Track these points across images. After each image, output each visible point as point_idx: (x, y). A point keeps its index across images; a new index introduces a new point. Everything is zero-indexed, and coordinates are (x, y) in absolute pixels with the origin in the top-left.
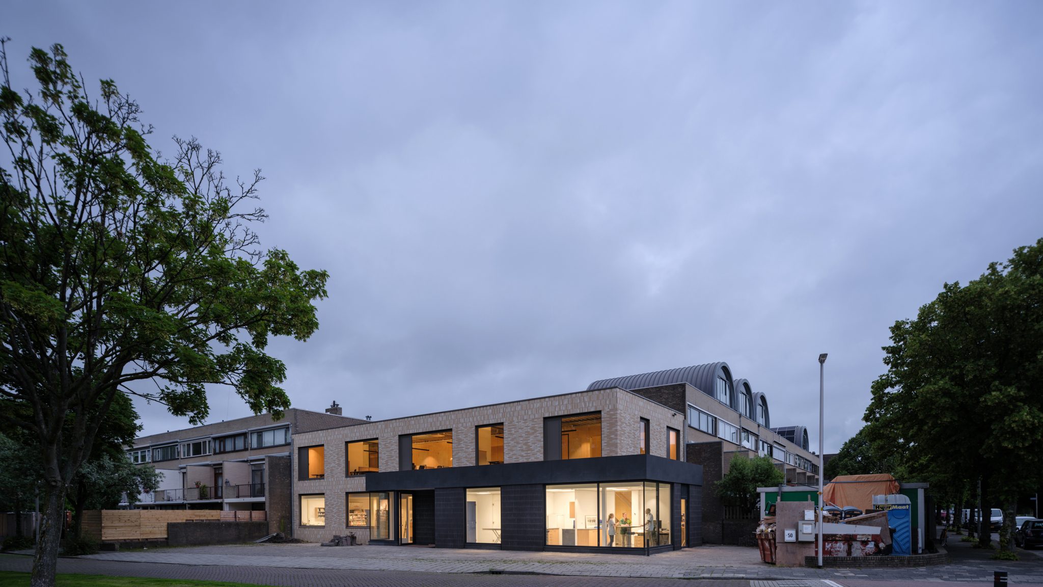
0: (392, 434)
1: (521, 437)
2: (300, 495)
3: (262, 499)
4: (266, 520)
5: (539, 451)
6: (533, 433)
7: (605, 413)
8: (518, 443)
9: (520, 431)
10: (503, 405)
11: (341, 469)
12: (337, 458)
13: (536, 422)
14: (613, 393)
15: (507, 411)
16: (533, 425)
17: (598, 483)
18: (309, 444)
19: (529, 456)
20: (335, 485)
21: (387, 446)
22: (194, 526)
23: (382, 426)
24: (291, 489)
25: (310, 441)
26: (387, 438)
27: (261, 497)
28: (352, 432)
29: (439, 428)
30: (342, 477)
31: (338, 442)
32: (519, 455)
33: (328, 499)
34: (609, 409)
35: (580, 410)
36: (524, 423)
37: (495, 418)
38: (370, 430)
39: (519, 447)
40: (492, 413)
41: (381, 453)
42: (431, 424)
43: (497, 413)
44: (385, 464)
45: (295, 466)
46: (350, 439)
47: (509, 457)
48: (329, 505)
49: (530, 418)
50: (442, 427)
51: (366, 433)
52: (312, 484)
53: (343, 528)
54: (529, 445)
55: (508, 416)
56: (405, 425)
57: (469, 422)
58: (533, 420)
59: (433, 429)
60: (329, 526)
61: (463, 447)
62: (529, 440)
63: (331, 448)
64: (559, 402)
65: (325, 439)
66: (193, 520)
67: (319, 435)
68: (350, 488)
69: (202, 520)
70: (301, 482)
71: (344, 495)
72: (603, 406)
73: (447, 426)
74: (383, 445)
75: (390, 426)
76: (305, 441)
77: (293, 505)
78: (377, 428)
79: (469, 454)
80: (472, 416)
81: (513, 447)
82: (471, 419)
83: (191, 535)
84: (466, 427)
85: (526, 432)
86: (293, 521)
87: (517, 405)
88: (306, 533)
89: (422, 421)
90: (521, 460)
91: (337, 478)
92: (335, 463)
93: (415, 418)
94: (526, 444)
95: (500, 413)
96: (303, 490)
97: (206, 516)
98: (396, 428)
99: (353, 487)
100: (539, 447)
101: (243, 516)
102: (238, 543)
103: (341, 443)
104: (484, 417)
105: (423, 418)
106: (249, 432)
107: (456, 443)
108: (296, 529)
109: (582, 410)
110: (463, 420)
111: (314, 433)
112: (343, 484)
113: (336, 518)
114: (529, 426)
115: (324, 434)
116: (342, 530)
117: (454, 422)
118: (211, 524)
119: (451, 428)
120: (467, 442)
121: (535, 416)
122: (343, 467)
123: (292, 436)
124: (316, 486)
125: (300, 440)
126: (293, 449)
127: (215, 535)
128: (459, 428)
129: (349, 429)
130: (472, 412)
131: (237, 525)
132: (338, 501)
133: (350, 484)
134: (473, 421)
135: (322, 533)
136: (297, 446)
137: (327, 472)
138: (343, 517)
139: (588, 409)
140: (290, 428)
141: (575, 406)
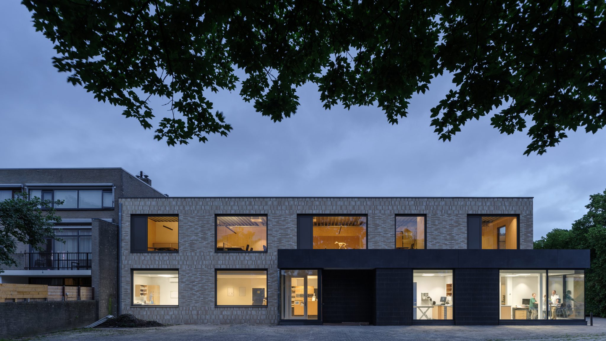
0: (287, 212)
1: (446, 228)
2: (133, 270)
3: (88, 272)
4: (94, 298)
5: (463, 241)
6: (457, 226)
7: (523, 217)
8: (442, 233)
9: (444, 223)
10: (426, 199)
11: (208, 244)
12: (202, 231)
13: (459, 217)
14: (529, 202)
15: (430, 205)
16: (456, 219)
17: (547, 269)
18: (152, 212)
19: (453, 245)
20: (198, 259)
21: (281, 223)
22: (17, 309)
23: (273, 202)
24: (118, 263)
25: (154, 208)
26: (280, 216)
27: (87, 269)
28: (226, 205)
29: (351, 212)
30: (209, 252)
31: (204, 213)
32: (443, 244)
33: (185, 276)
34: (526, 213)
35: (501, 212)
36: (447, 216)
37: (418, 209)
38: (255, 205)
39: (443, 237)
40: (414, 205)
41: (272, 230)
42: (341, 207)
43: (420, 205)
44: (277, 241)
45: (125, 236)
46: (223, 212)
47: (433, 245)
48: (187, 283)
49: (454, 213)
50: (355, 212)
51: (249, 208)
52: (157, 258)
53: (211, 308)
54: (453, 236)
55: (431, 209)
56: (307, 205)
57: (388, 209)
58: (457, 215)
59: (343, 212)
60: (186, 305)
61: (381, 232)
62: (453, 231)
63: (191, 220)
64: (482, 203)
65: (181, 208)
66: (14, 299)
67: (170, 203)
68: (223, 264)
69: (25, 299)
70: (135, 254)
71: (213, 271)
72: (521, 211)
73: (361, 211)
74: (275, 222)
75: (284, 204)
76: (143, 208)
77: (121, 281)
78: (266, 204)
79: (388, 239)
80: (392, 205)
81: (437, 236)
82: (390, 208)
83: (14, 322)
84: (384, 214)
85: (450, 224)
86: (121, 300)
87: (441, 201)
88: (145, 313)
89: (329, 203)
90: (444, 247)
91: (200, 253)
92: (198, 236)
93: (320, 199)
94: (450, 234)
95: (422, 205)
96: (139, 264)
97: (31, 293)
98: (293, 207)
99: (227, 263)
100: (463, 238)
101: (71, 294)
102: (68, 329)
103: (208, 215)
104: (405, 207)
105: (330, 200)
106: (26, 187)
107: (372, 228)
108: (126, 310)
109: (503, 212)
110: (380, 208)
111: (161, 201)
112: (210, 260)
113: (199, 297)
114: (453, 220)
115: (179, 203)
116: (209, 310)
117: (370, 208)
118: (38, 305)
119: (367, 213)
120: (385, 228)
121: (458, 212)
122: (211, 241)
123: (120, 200)
124: (163, 261)
125: (135, 206)
126: (122, 215)
127: (43, 321)
128: (376, 214)
129: (222, 200)
130: (392, 201)
131: (68, 305)
132: (203, 278)
133: (223, 261)
134: (393, 209)
135: (174, 314)
136: (129, 213)
137: (183, 245)
138: (210, 295)
139: (508, 212)
140: (113, 190)
141: (497, 208)
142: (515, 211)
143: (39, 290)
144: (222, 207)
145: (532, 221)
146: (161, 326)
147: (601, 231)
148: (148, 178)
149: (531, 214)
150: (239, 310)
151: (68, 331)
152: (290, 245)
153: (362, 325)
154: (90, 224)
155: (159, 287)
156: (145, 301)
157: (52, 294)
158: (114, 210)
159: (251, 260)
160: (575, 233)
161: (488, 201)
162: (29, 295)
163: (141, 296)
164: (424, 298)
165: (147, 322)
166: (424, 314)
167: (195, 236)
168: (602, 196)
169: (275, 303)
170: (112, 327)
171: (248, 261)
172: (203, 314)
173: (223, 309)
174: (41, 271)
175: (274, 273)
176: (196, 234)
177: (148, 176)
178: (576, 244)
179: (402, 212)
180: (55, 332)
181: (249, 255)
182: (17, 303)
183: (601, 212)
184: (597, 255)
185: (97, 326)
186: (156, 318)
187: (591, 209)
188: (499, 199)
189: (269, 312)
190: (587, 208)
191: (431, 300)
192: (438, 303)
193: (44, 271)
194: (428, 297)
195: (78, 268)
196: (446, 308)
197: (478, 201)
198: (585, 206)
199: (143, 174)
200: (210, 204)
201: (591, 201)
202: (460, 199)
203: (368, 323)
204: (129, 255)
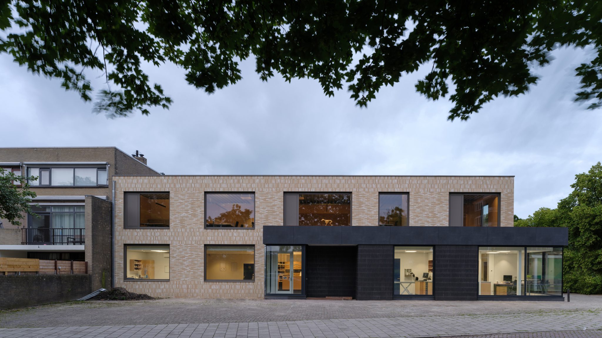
0: (274, 189)
1: (428, 206)
2: (126, 245)
3: (80, 247)
4: (86, 272)
5: (445, 219)
6: (439, 204)
7: (504, 195)
8: (424, 211)
9: (426, 201)
10: (409, 178)
11: (198, 220)
12: (192, 208)
13: (441, 195)
14: (510, 181)
15: (413, 183)
16: (438, 197)
17: (526, 247)
18: (144, 189)
19: (435, 222)
20: (188, 235)
21: (268, 201)
22: (7, 281)
23: (260, 180)
24: (112, 238)
25: (146, 186)
26: (267, 193)
27: (81, 244)
28: (215, 183)
29: (336, 190)
30: (199, 228)
31: (194, 191)
32: (425, 221)
33: (176, 251)
34: (507, 192)
35: (483, 190)
36: (430, 195)
37: (401, 188)
38: (243, 183)
39: (425, 214)
40: (397, 183)
41: (259, 207)
42: (326, 185)
43: (403, 183)
44: (264, 218)
45: (118, 212)
46: (212, 189)
47: (415, 222)
48: (178, 258)
49: (436, 191)
50: (340, 190)
51: (237, 186)
52: (149, 234)
53: (200, 282)
54: (435, 213)
55: (414, 187)
56: (293, 183)
57: (372, 187)
58: (439, 193)
59: (328, 190)
60: (177, 279)
61: (365, 210)
62: (435, 209)
63: (182, 197)
64: (464, 182)
65: (172, 186)
66: (4, 273)
67: (161, 181)
68: (212, 240)
69: (16, 272)
70: (128, 230)
71: (202, 247)
72: (503, 190)
73: (346, 189)
74: (262, 199)
75: (271, 182)
76: (135, 186)
77: (114, 256)
78: (254, 182)
79: (371, 217)
80: (375, 183)
81: (419, 213)
82: (374, 186)
83: (4, 294)
84: (368, 192)
85: (432, 202)
86: (114, 274)
87: (424, 179)
88: (137, 287)
89: (315, 181)
90: (427, 225)
91: (190, 229)
92: (189, 212)
93: (306, 178)
94: (432, 212)
95: (405, 183)
96: (132, 240)
97: (21, 266)
98: (280, 185)
99: (216, 239)
100: (445, 216)
101: (64, 267)
102: (60, 302)
103: (198, 193)
104: (389, 186)
105: (316, 179)
106: (24, 166)
107: (356, 205)
108: (120, 283)
109: (485, 190)
110: (364, 186)
111: (153, 178)
112: (200, 236)
113: (189, 272)
114: (435, 198)
115: (170, 181)
116: (198, 284)
117: (354, 186)
118: (29, 278)
119: (351, 191)
120: (369, 205)
121: (441, 190)
122: (200, 218)
123: (114, 177)
124: (155, 237)
125: (128, 184)
126: (115, 193)
127: (34, 293)
128: (360, 192)
129: (211, 179)
130: (375, 179)
131: (60, 278)
132: (193, 253)
133: (212, 237)
134: (376, 187)
135: (165, 288)
136: (122, 190)
137: (174, 221)
138: (199, 270)
139: (489, 190)
140: (107, 168)
141: (478, 187)
142: (496, 189)
143: (30, 264)
144: (211, 185)
145: (513, 199)
146: (150, 299)
147: (584, 209)
148: (143, 156)
149: (512, 192)
150: (227, 284)
151: (60, 303)
152: (277, 222)
153: (344, 300)
154: (83, 201)
155: (153, 262)
156: (140, 276)
157: (44, 268)
158: (108, 187)
159: (239, 236)
160: (560, 212)
161: (469, 179)
162: (20, 269)
163: (135, 270)
164: (407, 274)
165: (138, 295)
166: (406, 289)
167: (185, 213)
168: (587, 176)
169: (262, 278)
170: (104, 299)
171: (236, 237)
172: (193, 288)
173: (212, 283)
174: (37, 246)
175: (261, 249)
176: (187, 211)
177: (143, 155)
178: (561, 223)
179: (385, 190)
180: (46, 304)
181: (237, 231)
182: (7, 276)
183: (585, 191)
184: (581, 233)
185: (89, 299)
186: (148, 292)
187: (576, 188)
188: (480, 177)
189: (256, 287)
190: (572, 187)
191: (414, 276)
192: (421, 278)
193: (40, 246)
194: (411, 273)
195: (74, 243)
196: (427, 283)
197: (460, 179)
198: (571, 186)
199: (139, 153)
200: (200, 182)
201: (576, 180)
202: (442, 177)
203: (351, 298)
204: (122, 230)
